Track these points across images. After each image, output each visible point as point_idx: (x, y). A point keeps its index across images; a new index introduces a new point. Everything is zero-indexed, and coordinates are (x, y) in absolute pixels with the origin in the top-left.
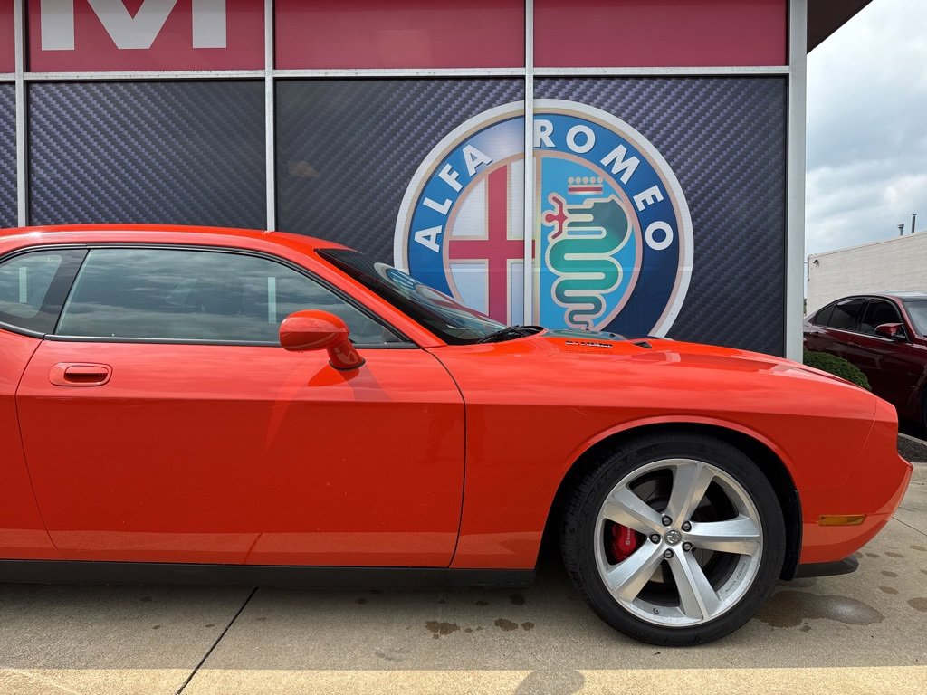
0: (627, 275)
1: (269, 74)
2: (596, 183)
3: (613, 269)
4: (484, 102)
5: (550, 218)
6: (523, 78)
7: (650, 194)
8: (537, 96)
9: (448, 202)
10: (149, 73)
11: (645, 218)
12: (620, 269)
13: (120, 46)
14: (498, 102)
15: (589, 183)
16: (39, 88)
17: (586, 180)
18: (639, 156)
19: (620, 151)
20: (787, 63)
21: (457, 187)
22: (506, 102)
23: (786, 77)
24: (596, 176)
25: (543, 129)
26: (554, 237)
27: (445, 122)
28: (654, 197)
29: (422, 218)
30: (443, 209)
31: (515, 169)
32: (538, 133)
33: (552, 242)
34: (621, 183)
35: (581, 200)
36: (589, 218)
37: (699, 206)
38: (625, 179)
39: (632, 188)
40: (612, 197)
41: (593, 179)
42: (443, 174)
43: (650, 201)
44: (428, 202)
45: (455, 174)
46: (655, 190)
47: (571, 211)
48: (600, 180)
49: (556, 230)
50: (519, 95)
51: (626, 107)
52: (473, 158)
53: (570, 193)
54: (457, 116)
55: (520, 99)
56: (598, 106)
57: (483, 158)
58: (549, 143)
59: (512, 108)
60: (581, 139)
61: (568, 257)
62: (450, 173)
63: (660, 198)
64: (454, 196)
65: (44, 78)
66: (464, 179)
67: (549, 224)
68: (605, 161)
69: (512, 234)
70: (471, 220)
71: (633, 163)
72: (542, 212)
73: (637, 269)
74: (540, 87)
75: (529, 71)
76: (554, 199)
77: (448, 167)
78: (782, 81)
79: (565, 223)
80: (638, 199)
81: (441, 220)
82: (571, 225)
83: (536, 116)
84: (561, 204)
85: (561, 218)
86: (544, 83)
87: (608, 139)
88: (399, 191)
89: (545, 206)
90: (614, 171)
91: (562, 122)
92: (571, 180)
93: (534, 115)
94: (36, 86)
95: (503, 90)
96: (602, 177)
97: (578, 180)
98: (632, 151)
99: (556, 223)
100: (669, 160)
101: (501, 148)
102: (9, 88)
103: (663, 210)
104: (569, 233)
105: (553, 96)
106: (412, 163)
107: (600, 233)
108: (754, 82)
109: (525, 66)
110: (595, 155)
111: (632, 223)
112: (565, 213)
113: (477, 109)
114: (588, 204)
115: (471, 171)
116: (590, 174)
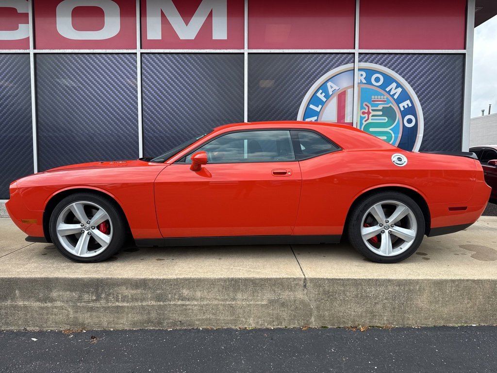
0: (396, 138)
1: (246, 51)
2: (384, 98)
3: (390, 135)
4: (337, 64)
5: (364, 113)
6: (354, 53)
7: (406, 104)
8: (360, 61)
9: (320, 106)
10: (194, 50)
11: (404, 113)
12: (393, 135)
13: (181, 38)
14: (343, 64)
15: (381, 98)
16: (146, 56)
17: (379, 97)
18: (402, 87)
19: (394, 85)
20: (465, 48)
21: (324, 100)
22: (346, 63)
23: (464, 54)
24: (384, 95)
25: (362, 75)
26: (365, 121)
27: (320, 72)
28: (408, 105)
29: (308, 113)
30: (318, 109)
31: (350, 91)
32: (360, 77)
33: (365, 123)
34: (394, 99)
35: (377, 105)
36: (381, 113)
37: (426, 109)
38: (396, 97)
39: (398, 101)
40: (390, 104)
41: (382, 97)
42: (318, 94)
43: (406, 107)
44: (311, 106)
45: (324, 94)
46: (408, 102)
47: (373, 110)
48: (385, 97)
49: (367, 118)
50: (352, 61)
51: (396, 66)
52: (332, 87)
53: (372, 102)
54: (325, 70)
55: (352, 63)
56: (385, 66)
57: (335, 87)
58: (364, 81)
59: (349, 66)
60: (377, 80)
61: (371, 130)
62: (321, 94)
63: (410, 105)
64: (323, 103)
65: (149, 52)
66: (327, 96)
67: (363, 116)
68: (388, 89)
69: (348, 120)
70: (329, 114)
71: (399, 90)
72: (361, 110)
73: (400, 135)
74: (360, 57)
75: (357, 51)
76: (366, 105)
77: (321, 91)
78: (462, 56)
79: (371, 115)
80: (401, 105)
81: (317, 114)
82: (373, 116)
83: (360, 70)
84: (368, 107)
85: (369, 113)
86: (362, 56)
87: (389, 80)
88: (299, 102)
89: (362, 108)
90: (391, 94)
91: (370, 72)
92: (373, 97)
93: (359, 69)
94: (145, 55)
95: (345, 59)
96: (386, 96)
97: (376, 97)
98: (399, 85)
99: (366, 115)
100: (414, 89)
101: (344, 83)
102: (133, 56)
103: (412, 110)
104: (372, 119)
105: (366, 61)
106: (305, 89)
107: (385, 119)
108: (451, 56)
109: (354, 49)
110: (383, 87)
111: (398, 115)
112: (371, 111)
113: (334, 67)
114: (380, 107)
115: (331, 93)
116: (381, 95)
